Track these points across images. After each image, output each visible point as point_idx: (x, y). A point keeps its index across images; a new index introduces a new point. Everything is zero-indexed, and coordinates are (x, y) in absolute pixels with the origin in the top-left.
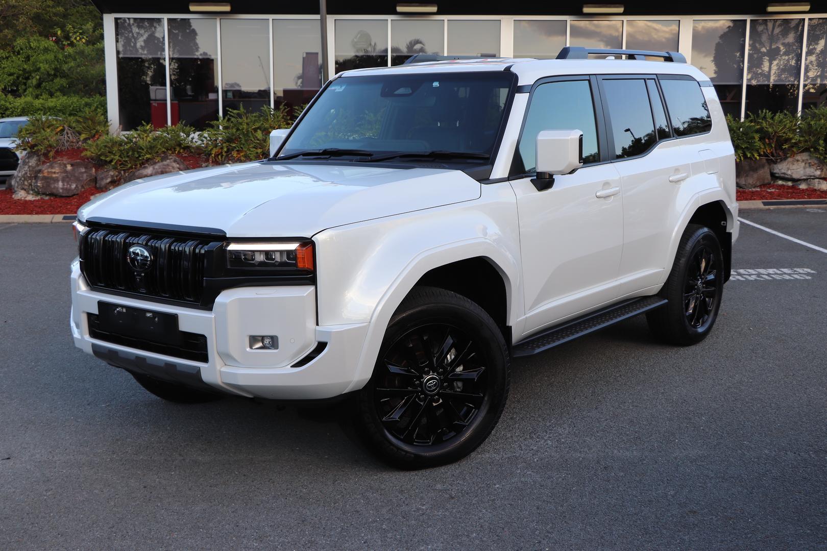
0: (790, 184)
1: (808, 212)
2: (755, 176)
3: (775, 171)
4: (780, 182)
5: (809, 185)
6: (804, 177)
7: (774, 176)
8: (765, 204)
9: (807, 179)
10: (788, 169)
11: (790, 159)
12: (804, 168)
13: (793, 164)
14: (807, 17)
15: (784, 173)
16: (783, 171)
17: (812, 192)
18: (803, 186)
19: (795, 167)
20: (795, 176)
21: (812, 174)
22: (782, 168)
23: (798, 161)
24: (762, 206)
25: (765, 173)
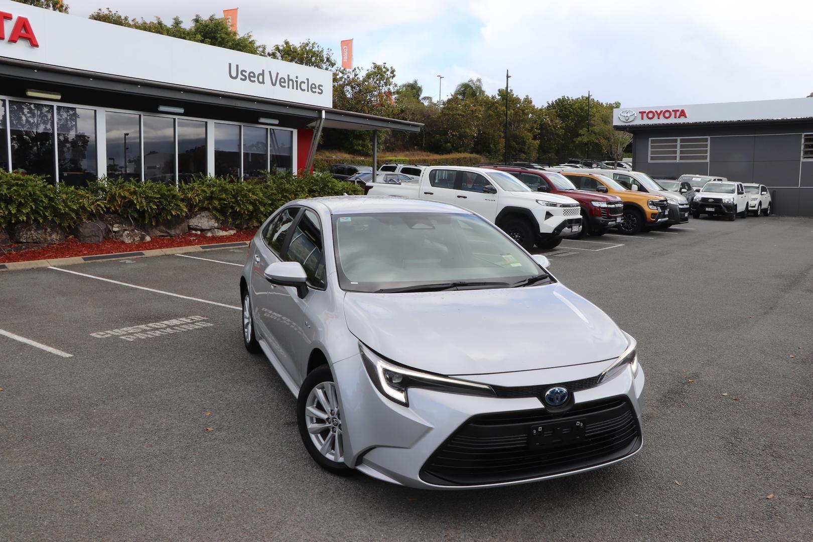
0: (199, 233)
1: (231, 252)
2: (180, 228)
3: (190, 224)
4: (194, 232)
5: (212, 233)
6: (209, 228)
7: (190, 228)
8: (203, 248)
9: (211, 229)
10: (199, 222)
11: (198, 216)
12: (208, 221)
13: (201, 219)
14: (176, 117)
15: (197, 226)
16: (196, 224)
17: (215, 239)
18: (209, 234)
19: (202, 221)
20: (204, 227)
21: (213, 226)
22: (194, 222)
23: (203, 217)
24: (201, 250)
25: (184, 226)
